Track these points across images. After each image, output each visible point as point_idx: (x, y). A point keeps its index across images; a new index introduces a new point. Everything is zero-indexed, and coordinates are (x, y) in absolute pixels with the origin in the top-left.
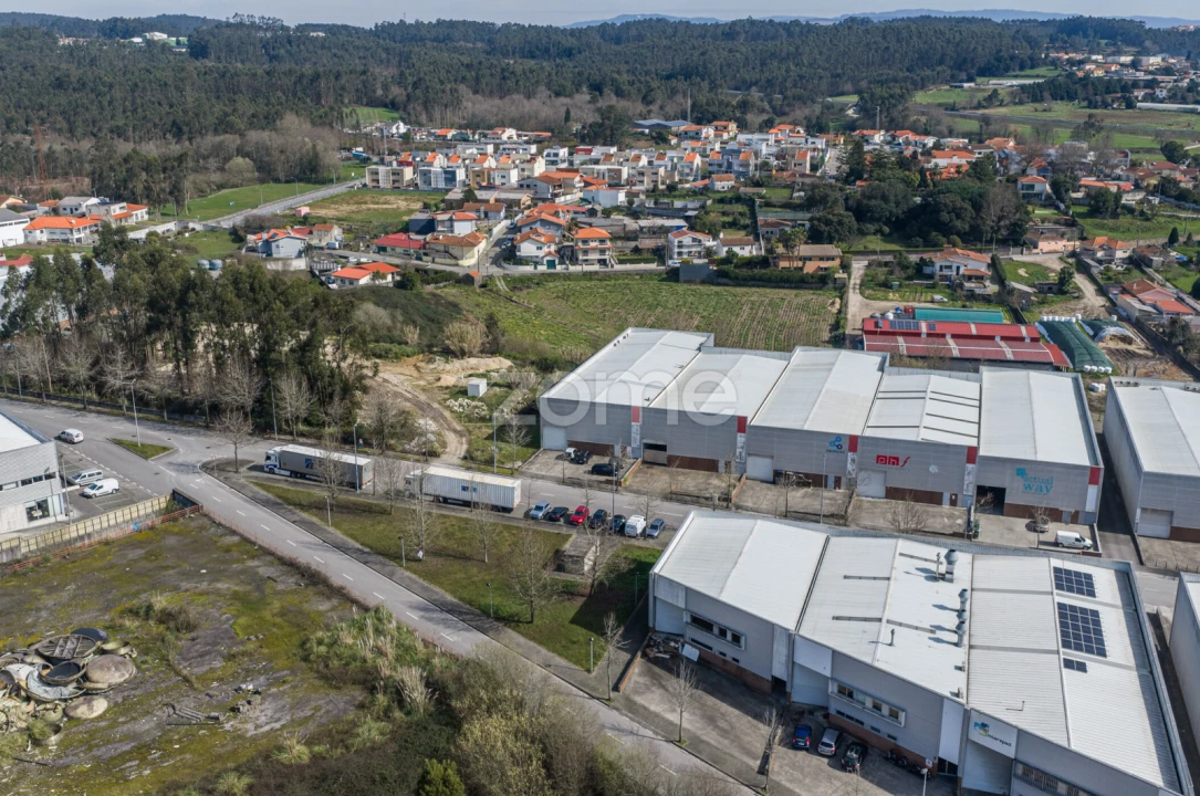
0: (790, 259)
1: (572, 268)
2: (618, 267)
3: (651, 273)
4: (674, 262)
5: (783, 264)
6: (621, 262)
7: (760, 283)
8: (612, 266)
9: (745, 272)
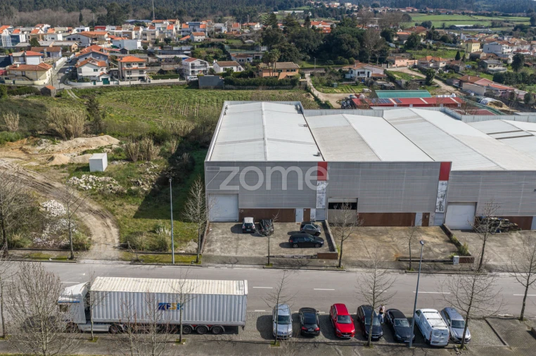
0: (269, 71)
1: (121, 83)
2: (153, 82)
3: (177, 84)
4: (191, 77)
5: (266, 74)
6: (155, 78)
7: (253, 87)
8: (149, 82)
9: (242, 80)
